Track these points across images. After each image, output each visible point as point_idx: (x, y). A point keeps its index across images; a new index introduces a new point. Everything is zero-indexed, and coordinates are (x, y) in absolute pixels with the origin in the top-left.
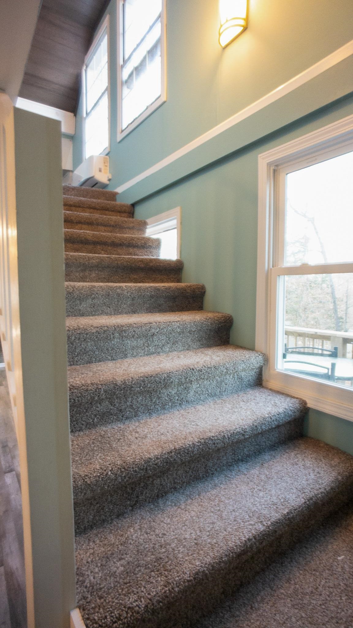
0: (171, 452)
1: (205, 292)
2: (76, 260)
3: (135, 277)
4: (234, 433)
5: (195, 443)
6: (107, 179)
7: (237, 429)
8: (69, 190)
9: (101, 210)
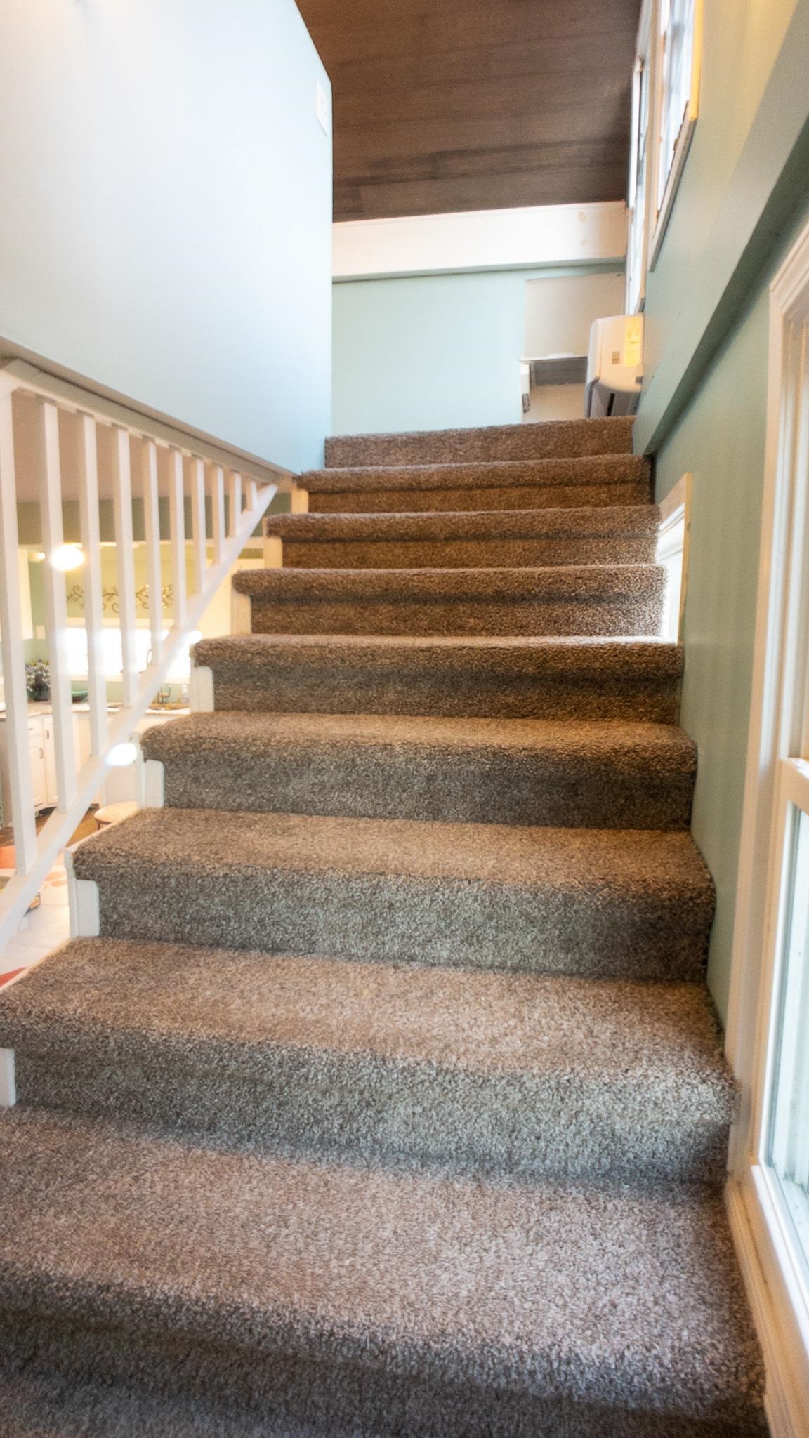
0: (108, 1288)
1: (694, 774)
2: (343, 661)
3: (511, 700)
4: (332, 1334)
5: (185, 1298)
6: (634, 379)
7: (351, 1326)
8: (497, 439)
9: (551, 485)
